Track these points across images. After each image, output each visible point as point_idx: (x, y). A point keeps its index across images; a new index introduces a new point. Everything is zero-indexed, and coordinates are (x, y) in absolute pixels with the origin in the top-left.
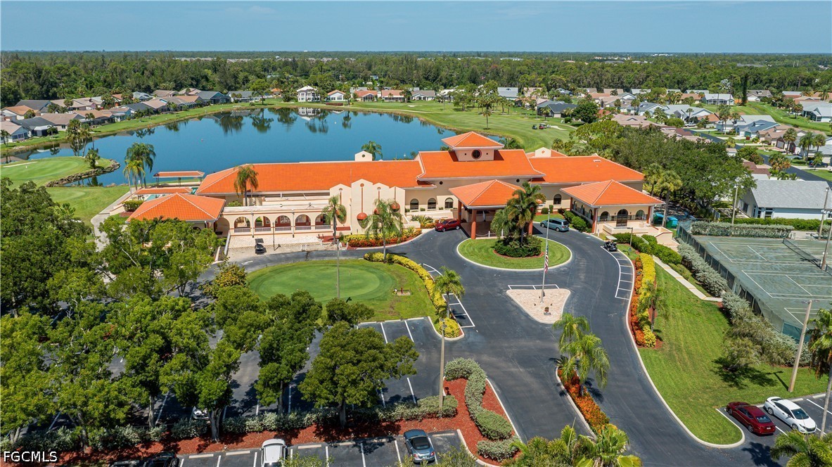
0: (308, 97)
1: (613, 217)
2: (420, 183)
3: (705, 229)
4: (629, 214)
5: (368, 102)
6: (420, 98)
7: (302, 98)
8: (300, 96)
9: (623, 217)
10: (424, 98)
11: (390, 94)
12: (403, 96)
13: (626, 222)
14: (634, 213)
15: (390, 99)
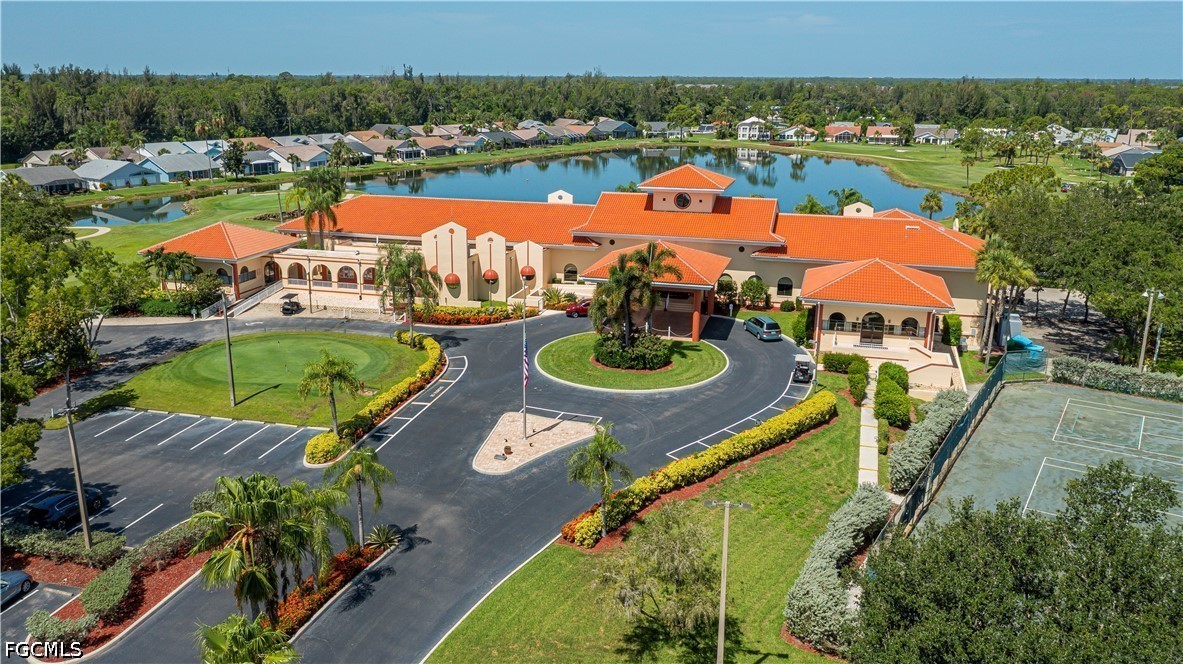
0: (752, 133)
1: (854, 325)
2: (578, 239)
3: (1081, 374)
4: (886, 323)
5: (841, 145)
6: (928, 140)
7: (743, 134)
8: (741, 132)
9: (873, 328)
10: (935, 141)
11: (877, 132)
12: (897, 136)
13: (881, 338)
14: (897, 323)
15: (877, 140)
